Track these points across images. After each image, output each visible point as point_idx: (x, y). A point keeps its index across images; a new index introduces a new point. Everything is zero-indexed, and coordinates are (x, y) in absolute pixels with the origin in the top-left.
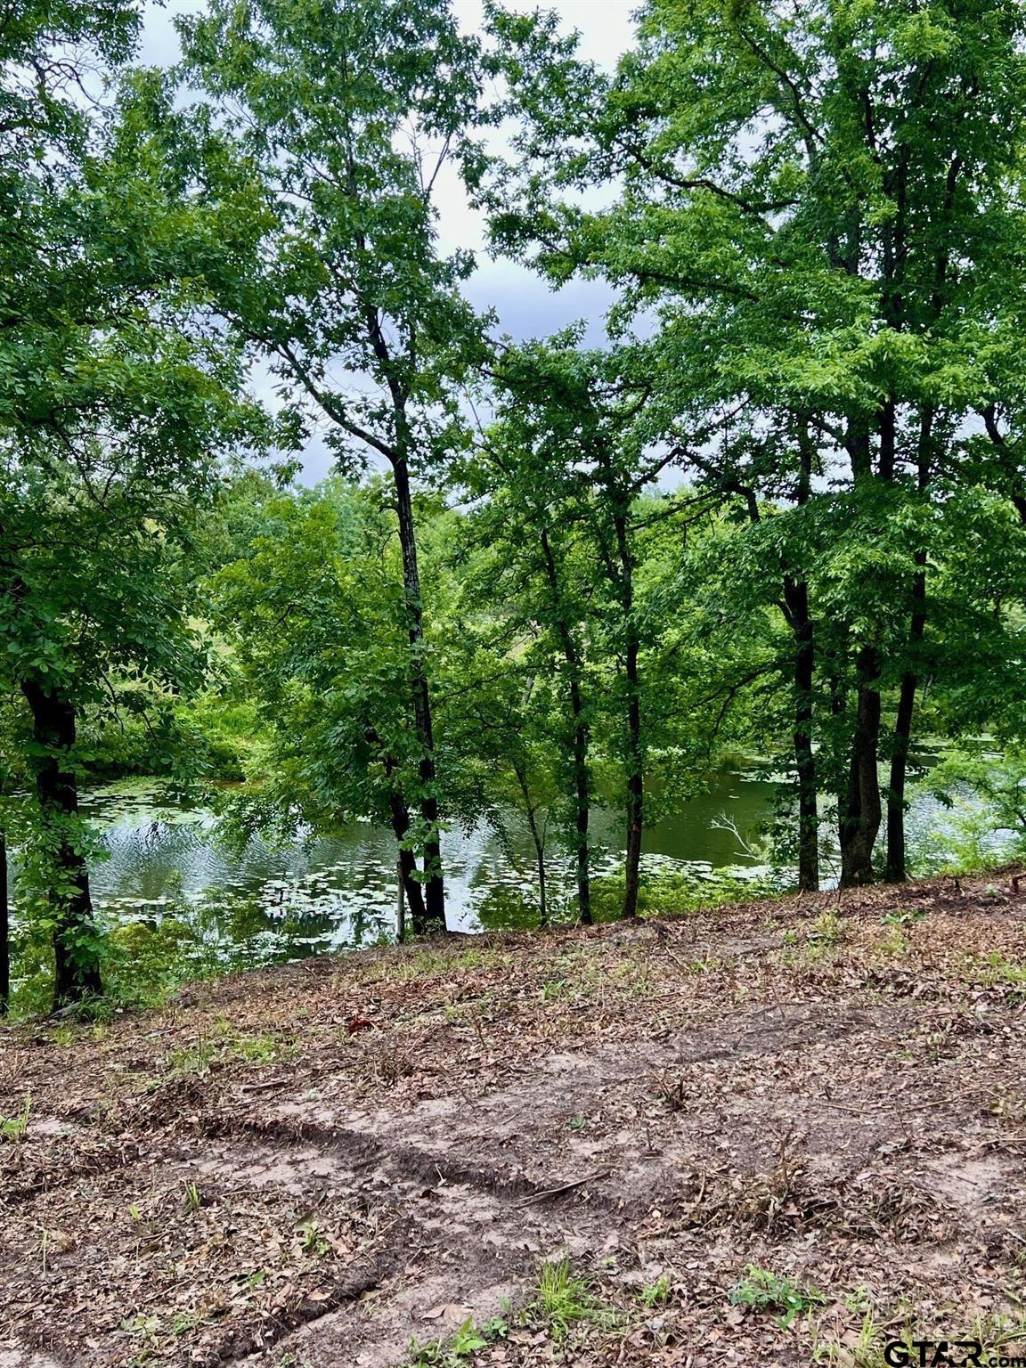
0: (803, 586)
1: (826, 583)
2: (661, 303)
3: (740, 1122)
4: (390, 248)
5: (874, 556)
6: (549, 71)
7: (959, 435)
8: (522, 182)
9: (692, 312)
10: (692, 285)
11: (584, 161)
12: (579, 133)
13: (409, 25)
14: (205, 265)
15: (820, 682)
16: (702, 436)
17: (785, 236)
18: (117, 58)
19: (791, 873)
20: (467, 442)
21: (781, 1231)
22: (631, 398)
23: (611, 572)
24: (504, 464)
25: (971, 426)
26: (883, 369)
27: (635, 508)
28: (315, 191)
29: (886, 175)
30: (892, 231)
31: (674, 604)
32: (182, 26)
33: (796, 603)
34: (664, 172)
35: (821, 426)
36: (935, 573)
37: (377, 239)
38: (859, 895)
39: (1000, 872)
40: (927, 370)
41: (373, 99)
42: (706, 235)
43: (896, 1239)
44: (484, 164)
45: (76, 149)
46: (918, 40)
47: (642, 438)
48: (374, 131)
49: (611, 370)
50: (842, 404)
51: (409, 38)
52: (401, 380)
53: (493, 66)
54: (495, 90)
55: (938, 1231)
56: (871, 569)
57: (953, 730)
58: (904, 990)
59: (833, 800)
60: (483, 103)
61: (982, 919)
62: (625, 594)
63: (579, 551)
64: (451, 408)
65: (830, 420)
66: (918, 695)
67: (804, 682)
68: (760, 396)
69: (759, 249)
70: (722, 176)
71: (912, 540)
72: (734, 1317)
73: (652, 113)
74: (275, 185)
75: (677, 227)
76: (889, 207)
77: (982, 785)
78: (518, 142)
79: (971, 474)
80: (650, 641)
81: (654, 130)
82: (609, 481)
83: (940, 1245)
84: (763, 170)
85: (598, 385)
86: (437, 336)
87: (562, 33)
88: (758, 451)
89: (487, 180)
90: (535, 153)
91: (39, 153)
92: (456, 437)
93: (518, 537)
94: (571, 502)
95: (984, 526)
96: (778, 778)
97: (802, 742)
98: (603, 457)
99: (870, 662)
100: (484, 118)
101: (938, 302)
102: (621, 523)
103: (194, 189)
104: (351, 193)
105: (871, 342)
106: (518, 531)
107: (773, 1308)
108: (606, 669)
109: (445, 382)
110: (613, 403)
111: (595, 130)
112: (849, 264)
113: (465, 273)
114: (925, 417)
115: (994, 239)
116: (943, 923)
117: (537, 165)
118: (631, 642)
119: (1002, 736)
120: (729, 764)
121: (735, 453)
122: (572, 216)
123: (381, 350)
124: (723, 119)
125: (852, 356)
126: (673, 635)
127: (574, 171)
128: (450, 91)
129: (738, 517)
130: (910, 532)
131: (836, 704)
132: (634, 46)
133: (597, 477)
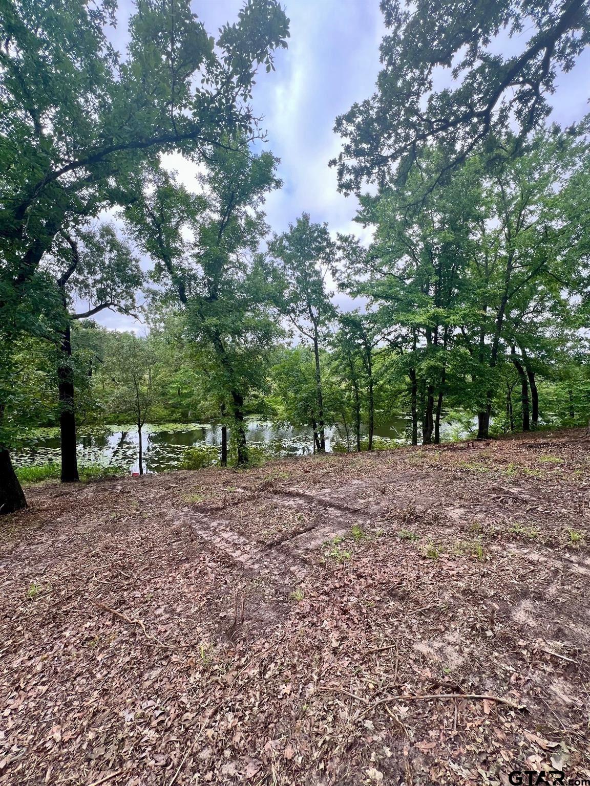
0: (414, 370)
1: (421, 370)
2: (379, 302)
3: (399, 497)
4: (314, 292)
5: (432, 363)
6: (352, 249)
7: (455, 333)
8: (346, 275)
9: (386, 304)
10: (387, 298)
11: (361, 269)
12: (359, 263)
13: (319, 240)
14: (273, 297)
15: (418, 394)
16: (389, 334)
17: (410, 285)
18: (254, 251)
19: (410, 442)
20: (332, 336)
21: (409, 522)
22: (372, 325)
23: (366, 367)
24: (340, 341)
25: (457, 331)
26: (436, 318)
27: (372, 352)
28: (297, 279)
29: (436, 270)
30: (437, 284)
31: (382, 375)
32: (268, 243)
33: (412, 375)
34: (380, 271)
35: (419, 331)
36: (448, 367)
37: (311, 289)
38: (428, 446)
39: (464, 442)
40: (447, 317)
41: (312, 257)
42: (391, 286)
43: (438, 525)
44: (337, 271)
45: (245, 272)
46: (444, 238)
47: (374, 334)
48: (311, 265)
49: (366, 319)
50: (424, 326)
51: (320, 243)
52: (316, 322)
53: (339, 248)
54: (339, 254)
55: (448, 524)
56: (432, 366)
57: (452, 406)
58: (439, 469)
59: (421, 423)
60: (337, 257)
61: (459, 453)
62: (370, 373)
63: (358, 362)
64: (328, 328)
65: (421, 329)
66: (443, 398)
67: (414, 394)
68: (403, 324)
69: (404, 289)
70: (394, 271)
71: (442, 359)
72: (398, 540)
73: (377, 257)
74: (288, 278)
75: (383, 284)
76: (437, 278)
77: (460, 420)
78: (345, 265)
79: (458, 343)
80: (376, 383)
81: (378, 261)
82: (366, 345)
83: (448, 527)
84: (405, 270)
85: (364, 322)
86: (325, 312)
87: (356, 239)
88: (403, 337)
89: (337, 275)
90: (349, 268)
91: (237, 273)
92: (329, 335)
93: (344, 358)
94: (357, 350)
95: (461, 356)
96: (407, 418)
97: (413, 409)
98: (364, 339)
99: (431, 389)
100: (337, 260)
101: (449, 301)
102: (369, 355)
103: (270, 280)
104: (306, 279)
105: (432, 311)
106: (344, 357)
107: (407, 538)
108: (365, 390)
109: (327, 322)
110: (367, 326)
111: (363, 262)
112: (426, 292)
113: (332, 297)
114: (446, 329)
115: (464, 285)
116: (450, 453)
117: (349, 271)
118: (371, 384)
119: (465, 408)
120: (394, 414)
121: (397, 338)
122: (357, 282)
123: (312, 315)
124: (395, 259)
125: (427, 314)
126: (381, 382)
127: (358, 272)
128: (329, 254)
129: (398, 353)
130: (442, 357)
131: (422, 399)
132: (373, 242)
133: (363, 344)
